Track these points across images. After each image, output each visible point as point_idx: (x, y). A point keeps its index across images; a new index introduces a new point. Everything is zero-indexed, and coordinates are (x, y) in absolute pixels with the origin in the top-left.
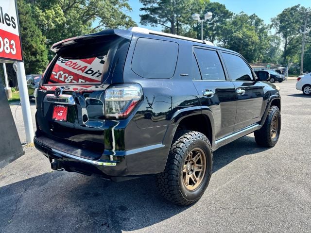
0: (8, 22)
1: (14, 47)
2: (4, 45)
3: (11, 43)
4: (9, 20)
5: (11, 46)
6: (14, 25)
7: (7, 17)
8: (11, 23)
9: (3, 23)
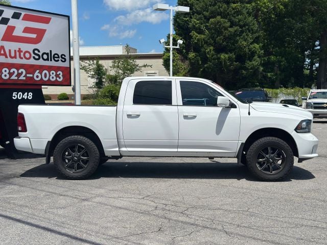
0: (56, 59)
1: (61, 76)
2: (50, 75)
3: (58, 73)
4: (58, 57)
5: (57, 76)
6: (63, 60)
7: (56, 56)
8: (60, 59)
9: (51, 60)
